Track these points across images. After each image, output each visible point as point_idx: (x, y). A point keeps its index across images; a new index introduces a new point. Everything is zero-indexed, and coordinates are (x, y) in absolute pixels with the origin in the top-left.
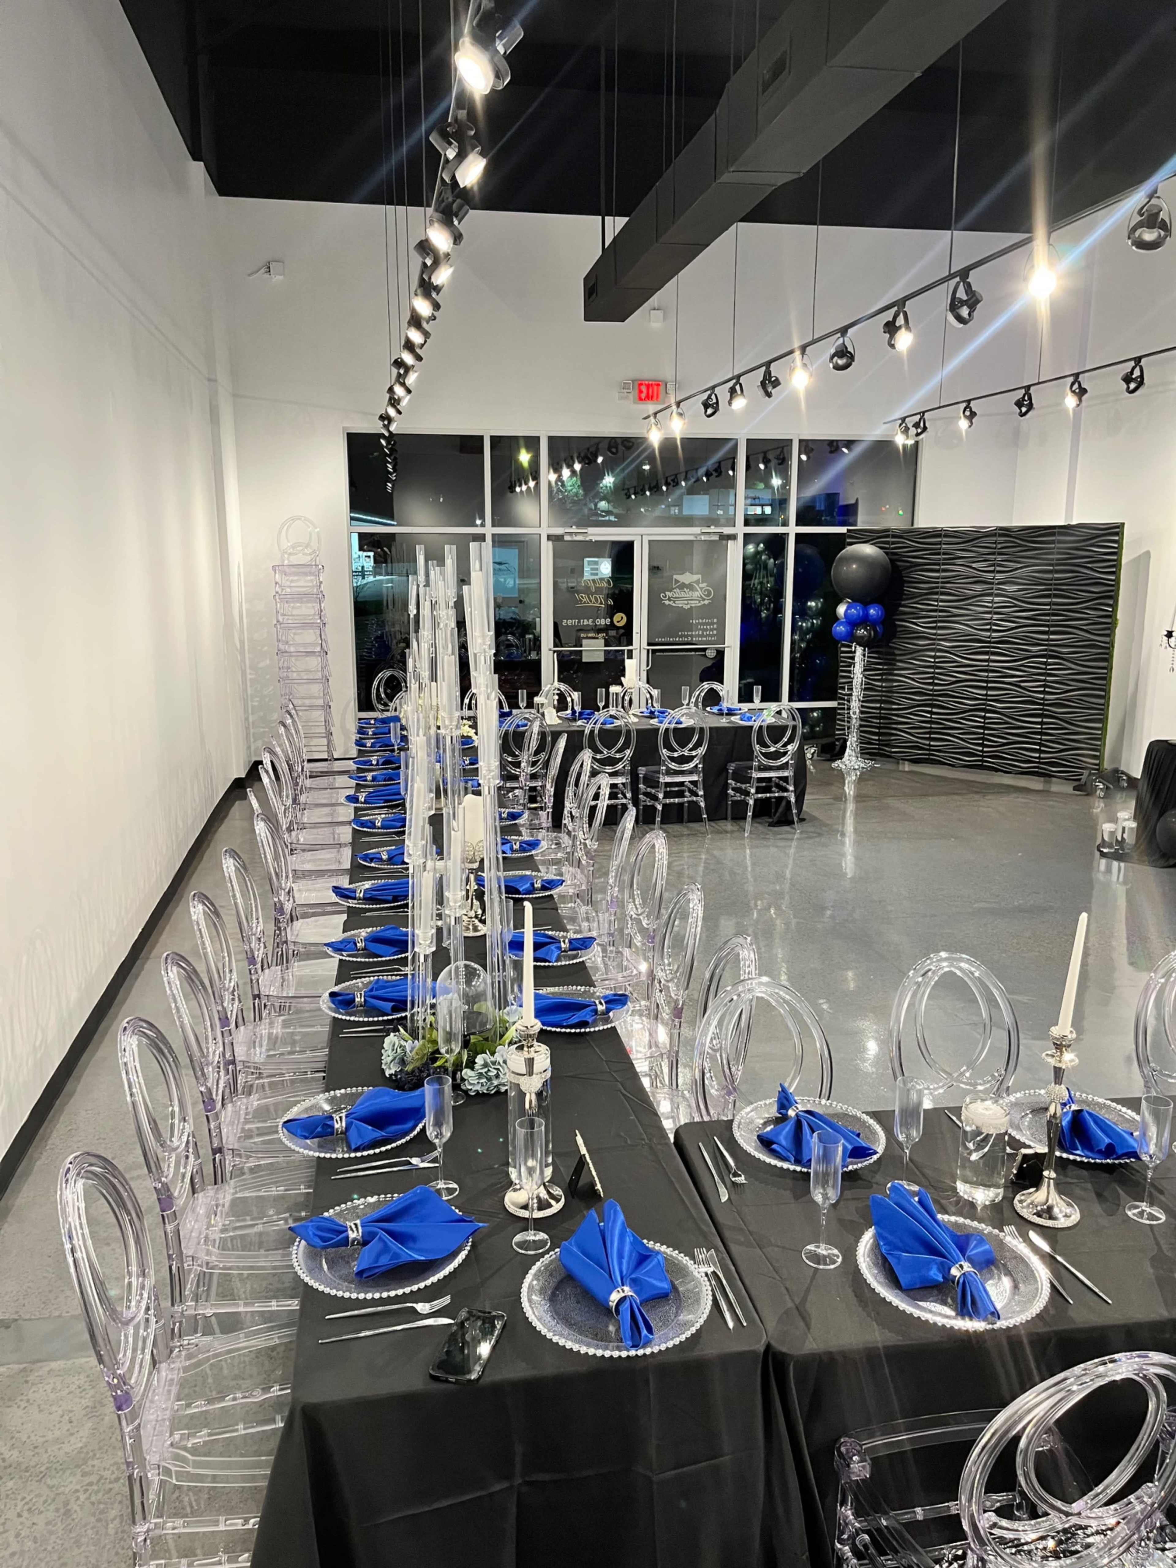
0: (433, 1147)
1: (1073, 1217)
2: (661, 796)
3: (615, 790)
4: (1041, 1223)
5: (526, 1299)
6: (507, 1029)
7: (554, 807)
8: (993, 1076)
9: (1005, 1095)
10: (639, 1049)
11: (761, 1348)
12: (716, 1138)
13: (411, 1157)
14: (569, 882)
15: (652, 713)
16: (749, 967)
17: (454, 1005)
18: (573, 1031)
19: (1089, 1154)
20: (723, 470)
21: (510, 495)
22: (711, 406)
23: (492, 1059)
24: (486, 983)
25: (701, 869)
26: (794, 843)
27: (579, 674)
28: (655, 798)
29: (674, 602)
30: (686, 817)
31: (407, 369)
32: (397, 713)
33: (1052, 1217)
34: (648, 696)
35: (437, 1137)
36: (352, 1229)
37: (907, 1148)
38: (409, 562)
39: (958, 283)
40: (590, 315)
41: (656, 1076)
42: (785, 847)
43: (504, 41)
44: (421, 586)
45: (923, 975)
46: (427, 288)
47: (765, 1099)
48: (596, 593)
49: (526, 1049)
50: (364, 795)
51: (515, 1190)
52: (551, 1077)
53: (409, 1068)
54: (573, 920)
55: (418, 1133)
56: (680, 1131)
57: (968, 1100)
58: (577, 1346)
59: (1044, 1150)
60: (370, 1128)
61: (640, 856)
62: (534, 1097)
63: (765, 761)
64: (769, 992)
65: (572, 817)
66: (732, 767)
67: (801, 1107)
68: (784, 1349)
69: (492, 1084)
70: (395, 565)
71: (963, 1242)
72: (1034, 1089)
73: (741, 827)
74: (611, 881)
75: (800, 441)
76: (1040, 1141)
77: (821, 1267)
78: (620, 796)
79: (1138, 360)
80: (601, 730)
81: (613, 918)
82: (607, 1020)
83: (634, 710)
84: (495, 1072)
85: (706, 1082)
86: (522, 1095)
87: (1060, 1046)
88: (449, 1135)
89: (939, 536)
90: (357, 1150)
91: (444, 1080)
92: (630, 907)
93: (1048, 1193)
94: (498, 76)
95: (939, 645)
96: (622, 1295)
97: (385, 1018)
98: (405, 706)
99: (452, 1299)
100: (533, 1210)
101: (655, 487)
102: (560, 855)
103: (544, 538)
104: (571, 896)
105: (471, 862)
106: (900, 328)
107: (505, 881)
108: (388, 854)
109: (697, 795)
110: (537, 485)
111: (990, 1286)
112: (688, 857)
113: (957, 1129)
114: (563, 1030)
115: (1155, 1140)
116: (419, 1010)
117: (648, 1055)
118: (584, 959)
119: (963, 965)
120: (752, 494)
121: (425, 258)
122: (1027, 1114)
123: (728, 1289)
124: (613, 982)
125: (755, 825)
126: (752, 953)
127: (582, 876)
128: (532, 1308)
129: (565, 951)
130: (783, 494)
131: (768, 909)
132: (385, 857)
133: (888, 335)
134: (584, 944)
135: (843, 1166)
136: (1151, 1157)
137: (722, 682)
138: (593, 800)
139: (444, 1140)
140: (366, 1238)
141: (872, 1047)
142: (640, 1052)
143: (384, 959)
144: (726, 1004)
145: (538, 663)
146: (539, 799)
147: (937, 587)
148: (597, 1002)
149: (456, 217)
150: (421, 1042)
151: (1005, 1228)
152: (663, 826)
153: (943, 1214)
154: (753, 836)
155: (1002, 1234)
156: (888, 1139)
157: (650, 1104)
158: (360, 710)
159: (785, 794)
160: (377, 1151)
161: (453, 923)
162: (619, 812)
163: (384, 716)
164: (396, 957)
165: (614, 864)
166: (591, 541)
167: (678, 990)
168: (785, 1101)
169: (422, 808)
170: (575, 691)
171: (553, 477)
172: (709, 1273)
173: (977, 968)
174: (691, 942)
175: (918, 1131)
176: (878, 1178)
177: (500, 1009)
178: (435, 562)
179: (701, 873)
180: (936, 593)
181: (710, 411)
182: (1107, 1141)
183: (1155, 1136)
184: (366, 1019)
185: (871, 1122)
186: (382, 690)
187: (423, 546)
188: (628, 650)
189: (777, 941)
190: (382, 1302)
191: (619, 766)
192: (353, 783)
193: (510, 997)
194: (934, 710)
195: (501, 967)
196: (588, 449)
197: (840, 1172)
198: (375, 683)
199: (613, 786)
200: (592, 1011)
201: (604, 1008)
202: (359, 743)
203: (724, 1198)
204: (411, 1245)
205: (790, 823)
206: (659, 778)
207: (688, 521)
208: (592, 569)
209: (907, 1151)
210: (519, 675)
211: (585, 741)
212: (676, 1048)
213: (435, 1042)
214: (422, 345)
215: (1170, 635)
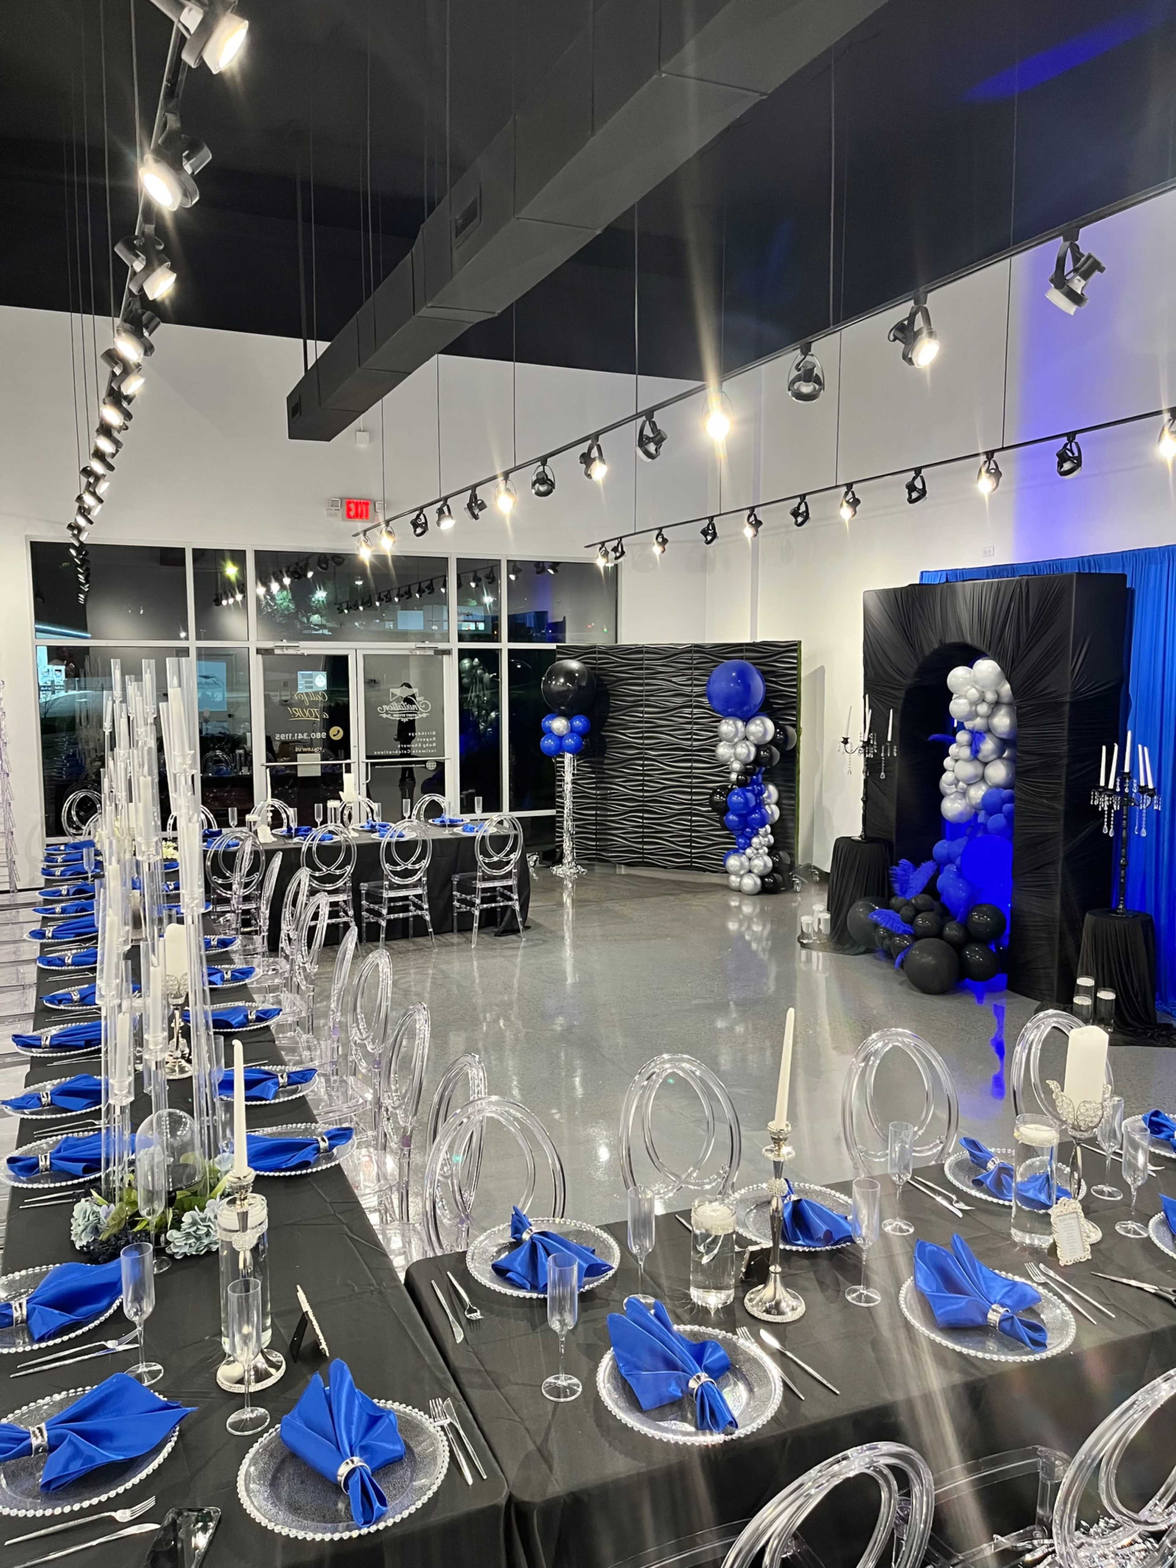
0: (132, 1326)
1: (799, 1309)
2: (384, 911)
3: (336, 908)
4: (770, 1320)
5: (243, 1488)
6: (218, 1180)
7: (269, 930)
8: (719, 1174)
9: (730, 1192)
10: (367, 1184)
11: (502, 1500)
12: (449, 1273)
13: (106, 1341)
14: (288, 1010)
15: (373, 827)
16: (478, 1086)
17: (156, 1160)
18: (293, 1173)
19: (810, 1243)
20: (434, 586)
21: (216, 607)
22: (419, 526)
23: (202, 1215)
24: (193, 1132)
25: (428, 984)
26: (521, 952)
27: (295, 789)
28: (379, 914)
29: (392, 715)
30: (411, 932)
31: (98, 478)
32: (91, 837)
33: (780, 1313)
34: (368, 810)
35: (136, 1314)
36: (35, 1436)
37: (641, 1260)
38: (105, 676)
39: (644, 422)
40: (295, 433)
41: (386, 1211)
42: (512, 956)
43: (191, 161)
44: (117, 702)
45: (648, 1079)
46: (116, 398)
47: (499, 1225)
48: (310, 706)
49: (238, 1202)
50: (51, 929)
51: (229, 1363)
52: (268, 1229)
53: (103, 1237)
54: (293, 1050)
55: (115, 1312)
56: (412, 1271)
57: (696, 1203)
58: (303, 1533)
59: (768, 1244)
60: (56, 1312)
61: (363, 978)
62: (248, 1255)
63: (488, 871)
64: (499, 1111)
65: (290, 940)
66: (456, 879)
67: (535, 1229)
68: (526, 1498)
69: (201, 1243)
70: (88, 679)
71: (699, 1350)
72: (757, 1184)
73: (467, 939)
74: (333, 1006)
75: (508, 561)
76: (765, 1235)
77: (562, 1400)
78: (342, 914)
79: (803, 497)
80: (319, 847)
81: (335, 1046)
82: (330, 1158)
83: (355, 824)
84: (206, 1229)
85: (438, 1211)
86: (235, 1254)
87: (777, 1141)
88: (151, 1310)
89: (641, 652)
90: (41, 1340)
91: (145, 1249)
92: (354, 1032)
93: (775, 1288)
94: (186, 194)
95: (646, 754)
96: (351, 1466)
97: (76, 1181)
98: (99, 830)
99: (156, 1500)
100: (249, 1383)
101: (368, 602)
102: (277, 981)
103: (253, 652)
104: (290, 1024)
105: (176, 997)
106: (594, 459)
107: (213, 1015)
108: (80, 993)
109: (422, 909)
110: (245, 597)
111: (728, 1394)
112: (415, 973)
113: (687, 1233)
114: (282, 1174)
115: (866, 1223)
116: (115, 1168)
117: (377, 1189)
118: (304, 1093)
119: (684, 1065)
120: (465, 610)
121: (113, 367)
122: (751, 1210)
123: (466, 1440)
124: (338, 1113)
125: (482, 935)
126: (480, 1070)
127: (302, 1003)
128: (250, 1498)
129: (283, 1086)
130: (495, 611)
131: (496, 1021)
132: (76, 997)
133: (584, 466)
134: (305, 1076)
135: (580, 1287)
136: (864, 1239)
137: (443, 794)
138: (312, 920)
139: (145, 1316)
140: (53, 1443)
141: (604, 1154)
142: (369, 1187)
143: (74, 1113)
144: (456, 1128)
145: (249, 780)
146: (253, 922)
147: (642, 700)
148: (319, 1139)
149: (147, 328)
150: (118, 1205)
151: (739, 1331)
152: (388, 943)
153: (678, 1324)
154: (480, 947)
155: (735, 1337)
156: (622, 1253)
157: (377, 1244)
158: (48, 835)
159: (510, 903)
160: (65, 1338)
161: (153, 1068)
162: (341, 930)
163: (76, 841)
164: (88, 1110)
165: (336, 988)
166: (303, 655)
167: (406, 1116)
168: (518, 1225)
169: (115, 944)
170: (290, 807)
171: (261, 591)
172: (445, 1425)
173: (699, 1067)
174: (419, 1064)
175: (651, 1240)
176: (615, 1295)
177: (210, 1158)
178: (133, 676)
179: (429, 990)
180: (641, 706)
181: (419, 530)
182: (825, 1228)
183: (866, 1218)
184: (52, 1185)
185: (605, 1235)
186: (73, 813)
187: (119, 661)
188: (346, 764)
189: (507, 1053)
190: (73, 1515)
191: (340, 883)
192: (40, 916)
193: (222, 1144)
194: (645, 815)
195: (210, 1112)
196: (297, 564)
197: (577, 1293)
198: (66, 805)
199: (333, 904)
200: (314, 1149)
201: (327, 1144)
202: (46, 872)
203: (459, 1338)
204: (107, 1444)
205: (516, 931)
206: (382, 893)
207: (403, 636)
208: (306, 682)
209: (641, 1263)
210: (230, 792)
211: (303, 859)
212: (405, 1179)
213: (134, 1203)
214: (113, 455)
215: (846, 741)
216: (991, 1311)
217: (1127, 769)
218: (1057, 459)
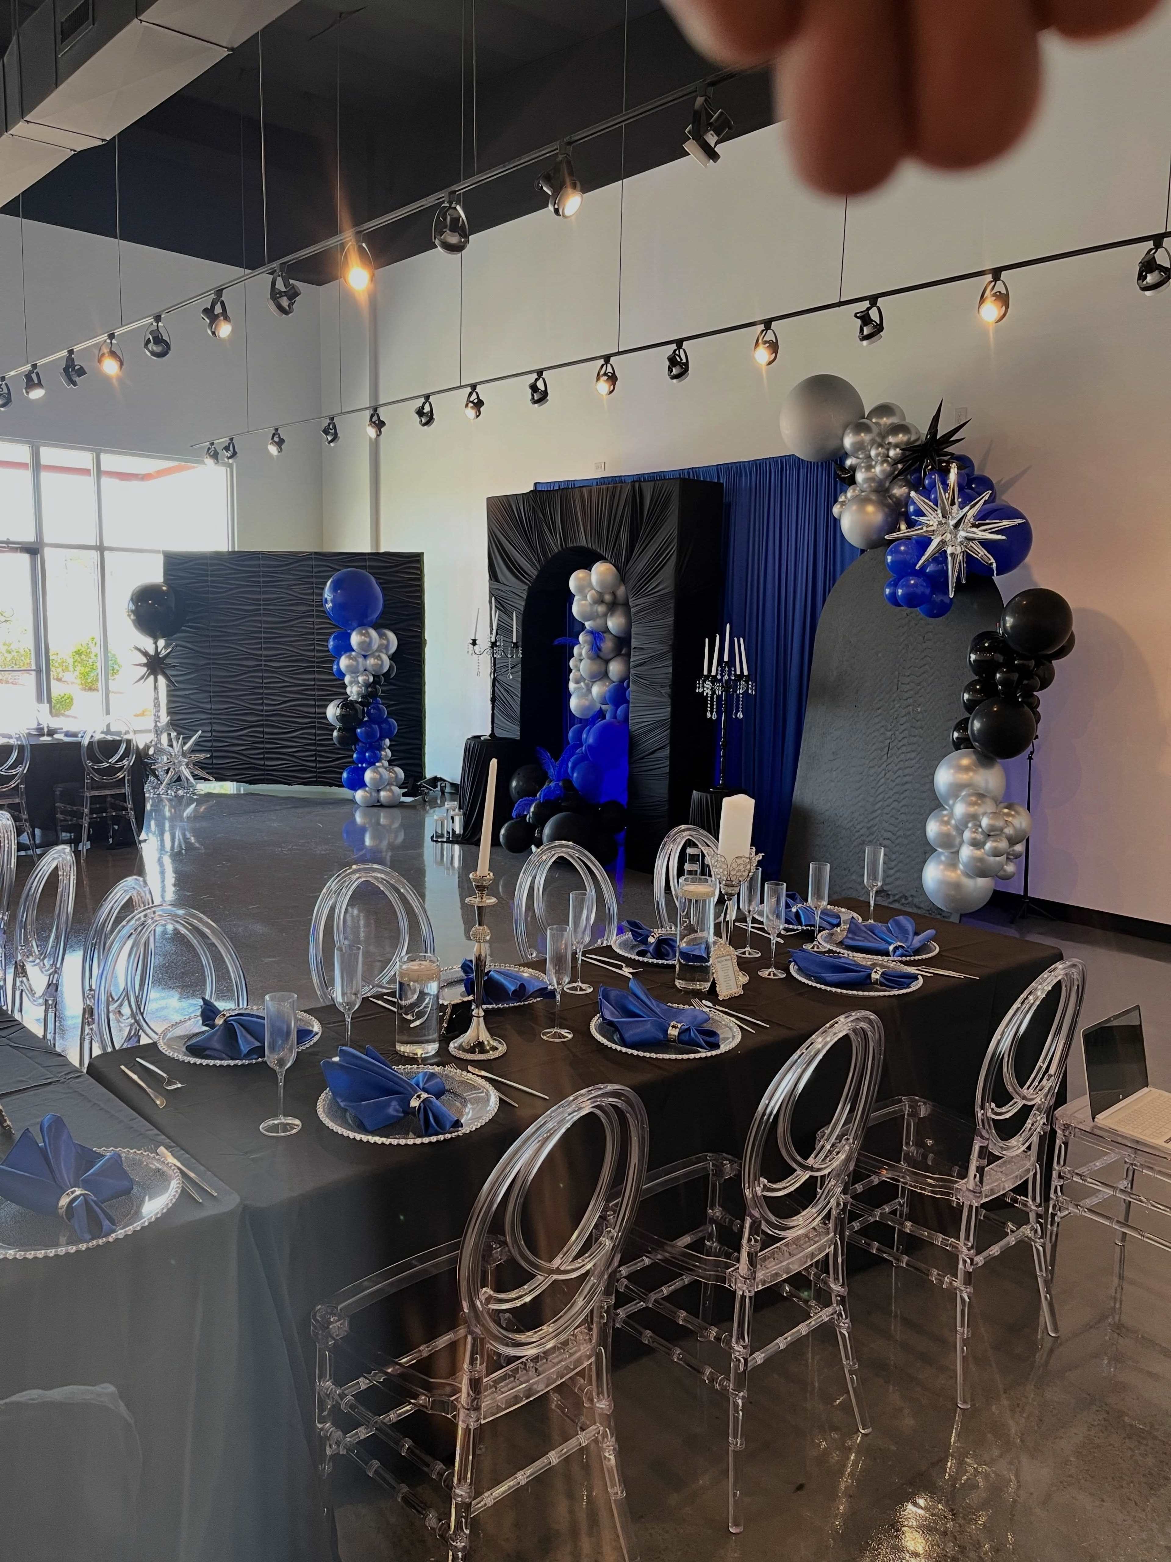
1: (501, 1048)
4: (476, 1059)
12: (139, 1059)
22: (2, 396)
33: (484, 1050)
39: (275, 276)
56: (94, 1064)
63: (98, 779)
66: (60, 788)
67: (228, 1013)
68: (262, 1205)
77: (283, 1134)
79: (427, 397)
87: (481, 888)
93: (478, 1032)
95: (266, 666)
96: (73, 1196)
106: (218, 316)
119: (378, 875)
123: (189, 1173)
133: (206, 323)
147: (260, 609)
151: (446, 1066)
154: (90, 862)
157: (49, 1048)
168: (209, 1013)
173: (392, 877)
180: (260, 615)
182: (517, 988)
185: (304, 1015)
194: (267, 730)
203: (162, 1104)
215: (474, 643)
216: (670, 1028)
217: (726, 659)
218: (668, 363)
